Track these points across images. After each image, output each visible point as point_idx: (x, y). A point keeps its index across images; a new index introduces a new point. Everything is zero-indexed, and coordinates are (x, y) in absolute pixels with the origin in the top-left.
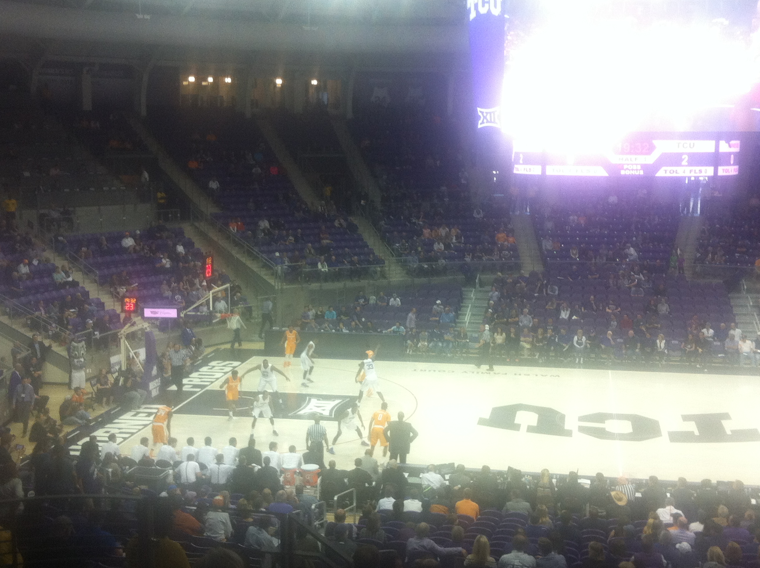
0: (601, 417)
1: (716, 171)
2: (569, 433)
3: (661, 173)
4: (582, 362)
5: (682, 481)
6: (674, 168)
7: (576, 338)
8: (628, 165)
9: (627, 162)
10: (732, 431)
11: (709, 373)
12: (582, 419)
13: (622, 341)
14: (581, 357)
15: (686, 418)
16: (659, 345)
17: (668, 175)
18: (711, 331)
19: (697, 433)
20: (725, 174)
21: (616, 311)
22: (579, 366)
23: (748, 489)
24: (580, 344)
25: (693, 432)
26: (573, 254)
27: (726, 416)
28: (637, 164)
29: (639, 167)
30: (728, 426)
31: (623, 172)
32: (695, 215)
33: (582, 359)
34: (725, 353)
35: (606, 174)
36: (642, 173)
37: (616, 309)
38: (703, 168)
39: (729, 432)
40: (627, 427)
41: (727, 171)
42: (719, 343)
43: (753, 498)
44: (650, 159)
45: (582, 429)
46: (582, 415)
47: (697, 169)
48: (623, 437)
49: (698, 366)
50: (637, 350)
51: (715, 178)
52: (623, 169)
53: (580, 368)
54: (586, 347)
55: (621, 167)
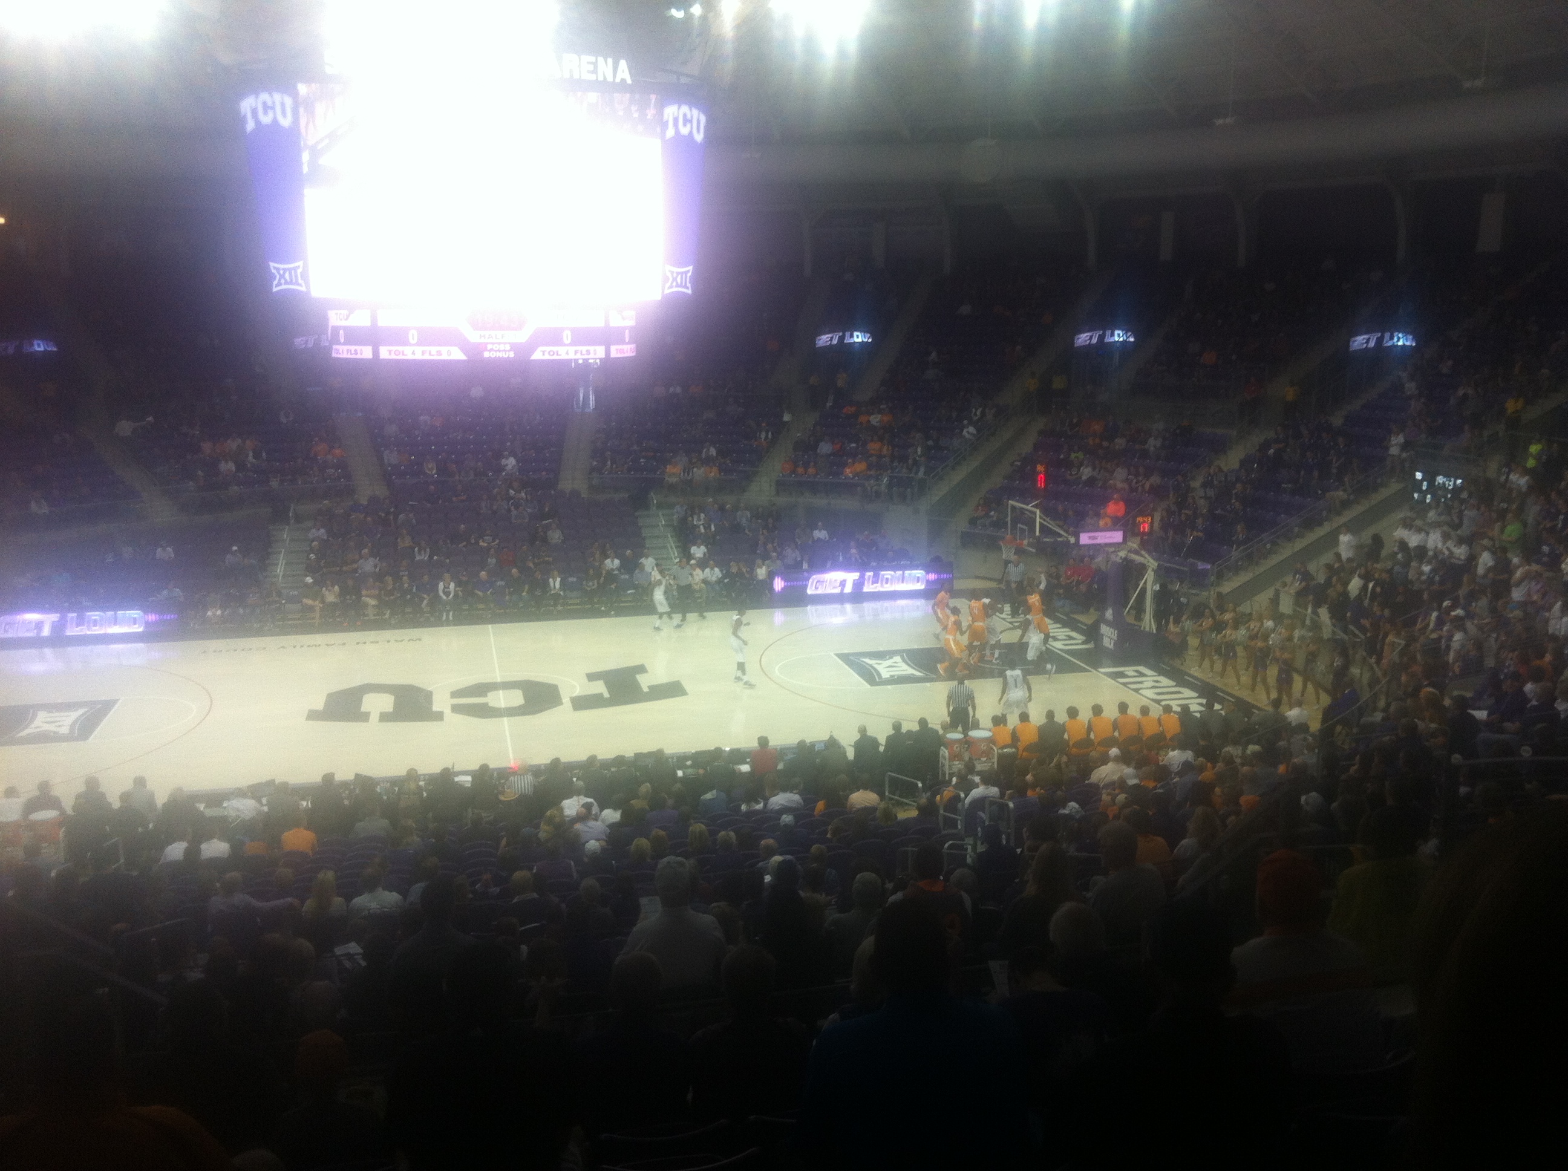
0: (482, 689)
1: (608, 352)
2: (439, 716)
3: (537, 356)
5: (592, 759)
6: (555, 349)
7: (441, 585)
8: (493, 344)
9: (490, 340)
10: (649, 687)
11: (617, 615)
12: (455, 694)
13: (503, 583)
15: (592, 677)
17: (547, 357)
18: (617, 562)
19: (606, 695)
20: (619, 355)
21: (494, 544)
23: (673, 758)
24: (447, 594)
25: (601, 695)
26: (429, 470)
27: (641, 669)
28: (505, 343)
29: (508, 347)
30: (645, 681)
31: (486, 355)
32: (587, 410)
33: (451, 613)
34: (635, 587)
35: (462, 357)
36: (512, 355)
37: (493, 541)
38: (591, 348)
39: (646, 690)
40: (516, 698)
41: (622, 351)
43: (679, 769)
44: (522, 337)
45: (456, 709)
46: (455, 689)
47: (584, 349)
48: (511, 712)
49: (603, 608)
50: (524, 594)
51: (607, 361)
52: (487, 350)
53: (448, 625)
54: (456, 596)
55: (483, 347)
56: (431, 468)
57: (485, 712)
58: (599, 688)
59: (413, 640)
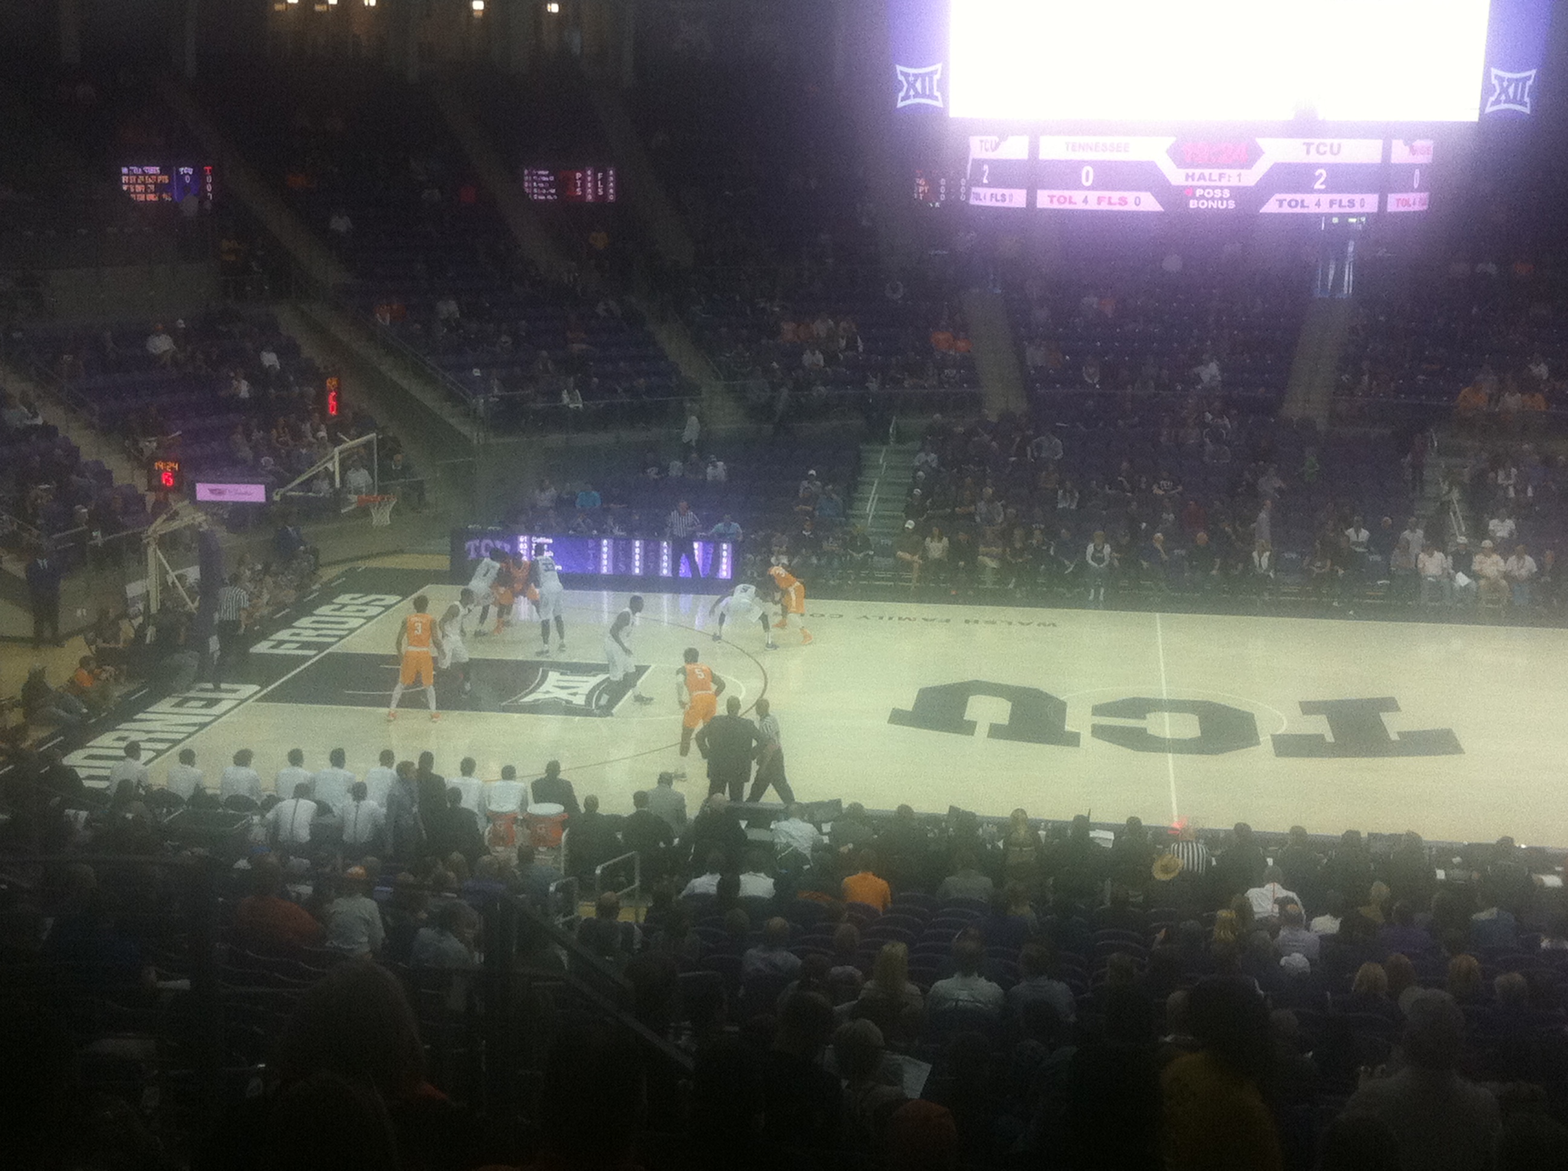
0: (1139, 707)
1: (1383, 203)
2: (1073, 740)
3: (1271, 207)
4: (1101, 598)
5: (1298, 833)
6: (1298, 197)
7: (1091, 548)
8: (1204, 188)
9: (1202, 183)
10: (1399, 733)
11: (1358, 617)
12: (1098, 710)
13: (1183, 552)
14: (1100, 586)
15: (1309, 708)
16: (1256, 560)
17: (1285, 209)
18: (1364, 534)
19: (1330, 738)
20: (1402, 209)
21: (1174, 492)
22: (1096, 605)
23: (1430, 848)
24: (1100, 560)
25: (1321, 737)
26: (1089, 376)
27: (1389, 704)
28: (1222, 188)
29: (1227, 194)
30: (1394, 724)
31: (1193, 204)
32: (1338, 296)
33: (1102, 591)
35: (1158, 208)
36: (1232, 205)
37: (1174, 487)
38: (1357, 197)
39: (1394, 737)
40: (1189, 727)
41: (1407, 203)
42: (1377, 558)
43: (1440, 868)
44: (1250, 178)
45: (1099, 732)
46: (1097, 702)
47: (1345, 198)
48: (1180, 746)
49: (1335, 604)
50: (1214, 572)
51: (1380, 216)
52: (1194, 197)
53: (1097, 608)
54: (1111, 565)
55: (1188, 192)
56: (1091, 376)
57: (1139, 741)
58: (1319, 726)
59: (1044, 625)
